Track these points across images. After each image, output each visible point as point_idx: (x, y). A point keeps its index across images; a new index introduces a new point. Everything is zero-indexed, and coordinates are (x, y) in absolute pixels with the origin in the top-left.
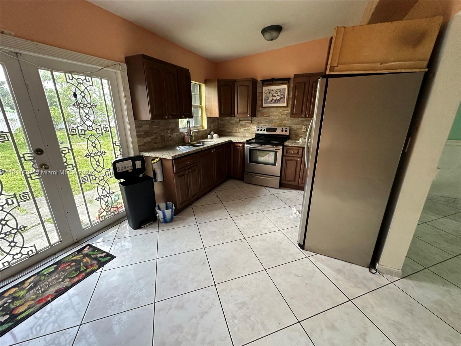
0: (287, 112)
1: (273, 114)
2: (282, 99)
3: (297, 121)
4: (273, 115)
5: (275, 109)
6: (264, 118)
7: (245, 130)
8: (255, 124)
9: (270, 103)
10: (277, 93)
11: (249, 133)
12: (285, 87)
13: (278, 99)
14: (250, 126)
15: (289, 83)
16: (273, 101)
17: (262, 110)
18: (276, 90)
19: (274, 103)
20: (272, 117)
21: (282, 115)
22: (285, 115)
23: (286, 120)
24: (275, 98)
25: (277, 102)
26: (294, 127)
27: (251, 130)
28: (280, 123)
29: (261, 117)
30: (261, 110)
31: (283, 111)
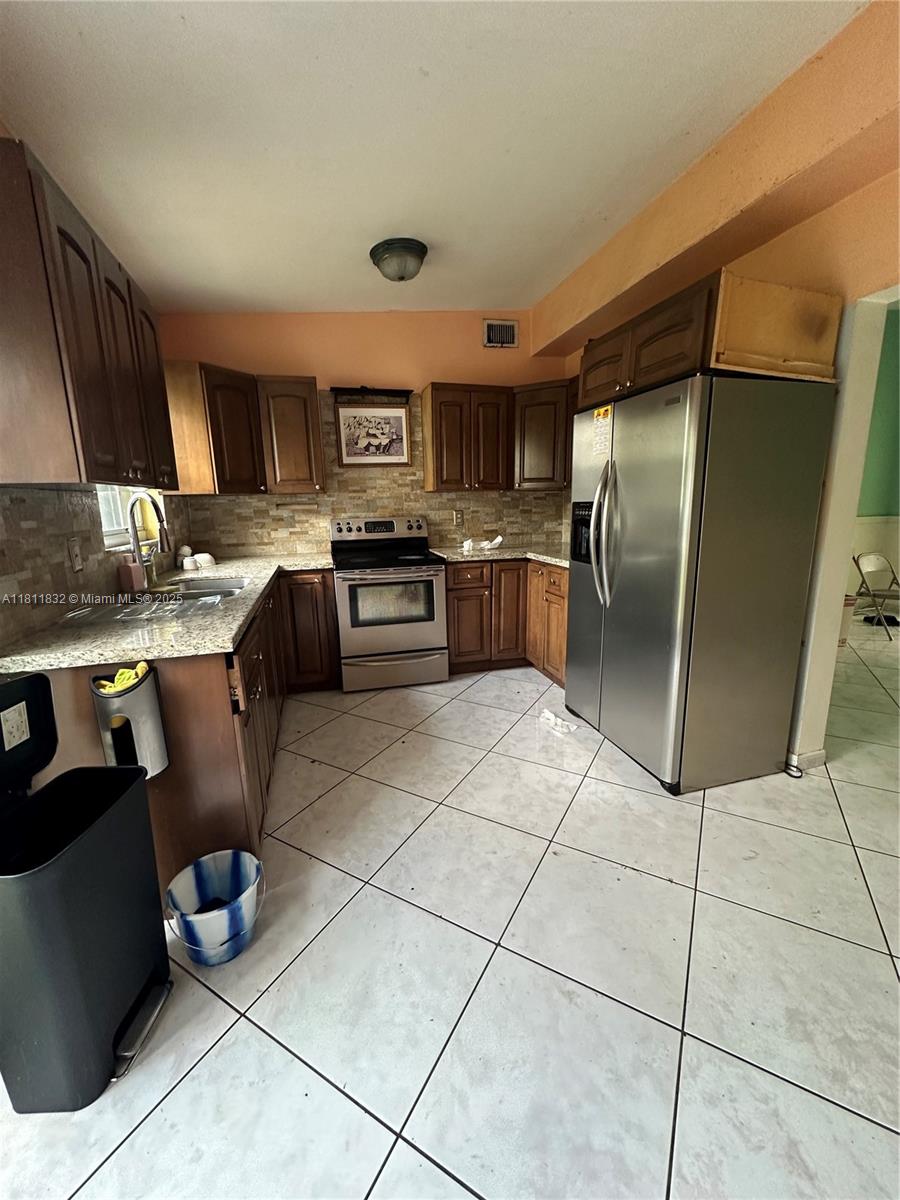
0: (412, 478)
1: (374, 485)
2: (394, 445)
3: (439, 500)
4: (375, 488)
5: (377, 471)
6: (351, 495)
7: (291, 533)
8: (325, 515)
9: (361, 454)
10: (379, 427)
11: (308, 542)
12: (401, 413)
13: (384, 443)
14: (307, 521)
15: (407, 403)
16: (372, 449)
17: (342, 474)
18: (378, 420)
19: (374, 454)
20: (374, 492)
21: (399, 485)
22: (407, 485)
23: (411, 500)
24: (376, 442)
25: (384, 452)
26: (434, 516)
27: (312, 532)
28: (396, 507)
29: (341, 494)
30: (337, 474)
31: (401, 474)
